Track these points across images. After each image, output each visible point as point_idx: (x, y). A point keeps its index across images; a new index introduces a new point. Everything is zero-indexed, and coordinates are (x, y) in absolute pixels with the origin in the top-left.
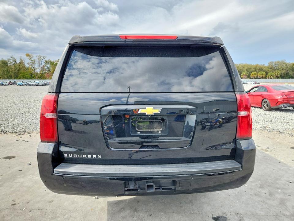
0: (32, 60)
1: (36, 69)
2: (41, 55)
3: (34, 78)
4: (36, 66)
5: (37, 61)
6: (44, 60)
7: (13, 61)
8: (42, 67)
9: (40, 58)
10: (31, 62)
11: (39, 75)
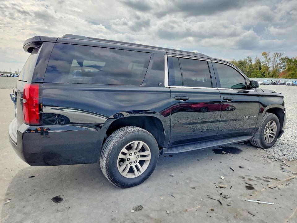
0: (267, 59)
1: (270, 67)
2: (278, 52)
3: (265, 77)
4: (270, 65)
5: (272, 59)
6: (280, 58)
7: (249, 61)
8: (276, 65)
9: (277, 55)
10: (265, 61)
11: (271, 74)
